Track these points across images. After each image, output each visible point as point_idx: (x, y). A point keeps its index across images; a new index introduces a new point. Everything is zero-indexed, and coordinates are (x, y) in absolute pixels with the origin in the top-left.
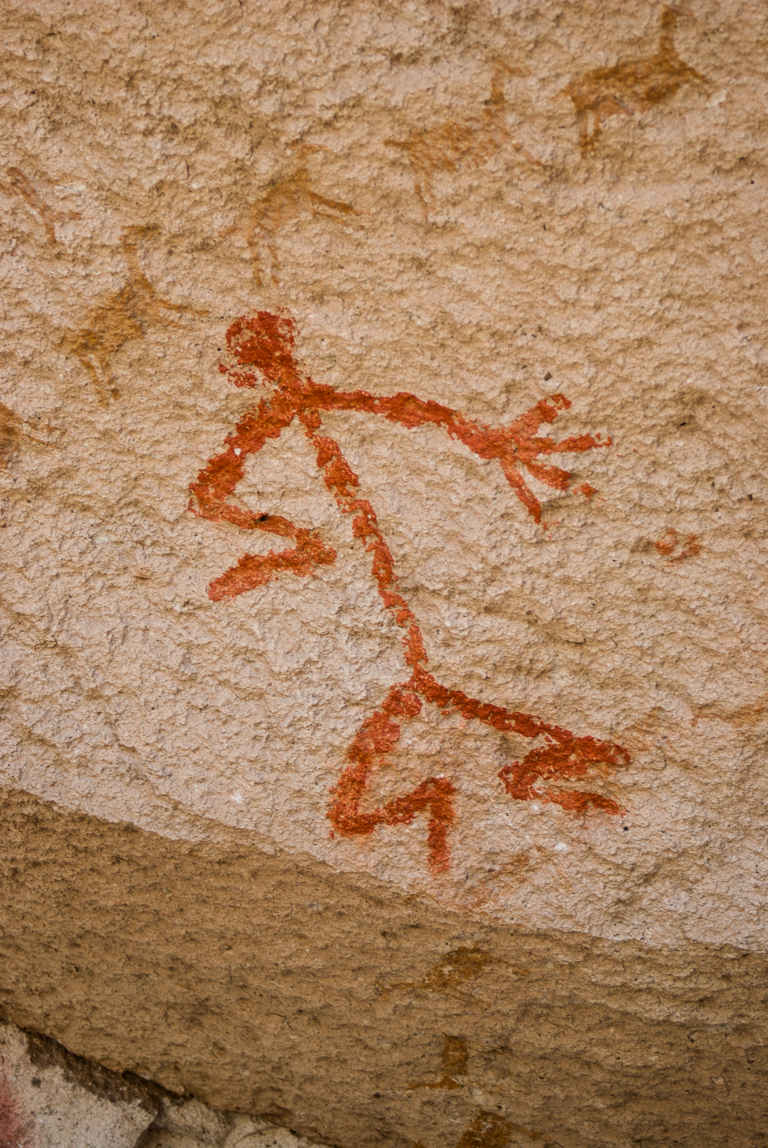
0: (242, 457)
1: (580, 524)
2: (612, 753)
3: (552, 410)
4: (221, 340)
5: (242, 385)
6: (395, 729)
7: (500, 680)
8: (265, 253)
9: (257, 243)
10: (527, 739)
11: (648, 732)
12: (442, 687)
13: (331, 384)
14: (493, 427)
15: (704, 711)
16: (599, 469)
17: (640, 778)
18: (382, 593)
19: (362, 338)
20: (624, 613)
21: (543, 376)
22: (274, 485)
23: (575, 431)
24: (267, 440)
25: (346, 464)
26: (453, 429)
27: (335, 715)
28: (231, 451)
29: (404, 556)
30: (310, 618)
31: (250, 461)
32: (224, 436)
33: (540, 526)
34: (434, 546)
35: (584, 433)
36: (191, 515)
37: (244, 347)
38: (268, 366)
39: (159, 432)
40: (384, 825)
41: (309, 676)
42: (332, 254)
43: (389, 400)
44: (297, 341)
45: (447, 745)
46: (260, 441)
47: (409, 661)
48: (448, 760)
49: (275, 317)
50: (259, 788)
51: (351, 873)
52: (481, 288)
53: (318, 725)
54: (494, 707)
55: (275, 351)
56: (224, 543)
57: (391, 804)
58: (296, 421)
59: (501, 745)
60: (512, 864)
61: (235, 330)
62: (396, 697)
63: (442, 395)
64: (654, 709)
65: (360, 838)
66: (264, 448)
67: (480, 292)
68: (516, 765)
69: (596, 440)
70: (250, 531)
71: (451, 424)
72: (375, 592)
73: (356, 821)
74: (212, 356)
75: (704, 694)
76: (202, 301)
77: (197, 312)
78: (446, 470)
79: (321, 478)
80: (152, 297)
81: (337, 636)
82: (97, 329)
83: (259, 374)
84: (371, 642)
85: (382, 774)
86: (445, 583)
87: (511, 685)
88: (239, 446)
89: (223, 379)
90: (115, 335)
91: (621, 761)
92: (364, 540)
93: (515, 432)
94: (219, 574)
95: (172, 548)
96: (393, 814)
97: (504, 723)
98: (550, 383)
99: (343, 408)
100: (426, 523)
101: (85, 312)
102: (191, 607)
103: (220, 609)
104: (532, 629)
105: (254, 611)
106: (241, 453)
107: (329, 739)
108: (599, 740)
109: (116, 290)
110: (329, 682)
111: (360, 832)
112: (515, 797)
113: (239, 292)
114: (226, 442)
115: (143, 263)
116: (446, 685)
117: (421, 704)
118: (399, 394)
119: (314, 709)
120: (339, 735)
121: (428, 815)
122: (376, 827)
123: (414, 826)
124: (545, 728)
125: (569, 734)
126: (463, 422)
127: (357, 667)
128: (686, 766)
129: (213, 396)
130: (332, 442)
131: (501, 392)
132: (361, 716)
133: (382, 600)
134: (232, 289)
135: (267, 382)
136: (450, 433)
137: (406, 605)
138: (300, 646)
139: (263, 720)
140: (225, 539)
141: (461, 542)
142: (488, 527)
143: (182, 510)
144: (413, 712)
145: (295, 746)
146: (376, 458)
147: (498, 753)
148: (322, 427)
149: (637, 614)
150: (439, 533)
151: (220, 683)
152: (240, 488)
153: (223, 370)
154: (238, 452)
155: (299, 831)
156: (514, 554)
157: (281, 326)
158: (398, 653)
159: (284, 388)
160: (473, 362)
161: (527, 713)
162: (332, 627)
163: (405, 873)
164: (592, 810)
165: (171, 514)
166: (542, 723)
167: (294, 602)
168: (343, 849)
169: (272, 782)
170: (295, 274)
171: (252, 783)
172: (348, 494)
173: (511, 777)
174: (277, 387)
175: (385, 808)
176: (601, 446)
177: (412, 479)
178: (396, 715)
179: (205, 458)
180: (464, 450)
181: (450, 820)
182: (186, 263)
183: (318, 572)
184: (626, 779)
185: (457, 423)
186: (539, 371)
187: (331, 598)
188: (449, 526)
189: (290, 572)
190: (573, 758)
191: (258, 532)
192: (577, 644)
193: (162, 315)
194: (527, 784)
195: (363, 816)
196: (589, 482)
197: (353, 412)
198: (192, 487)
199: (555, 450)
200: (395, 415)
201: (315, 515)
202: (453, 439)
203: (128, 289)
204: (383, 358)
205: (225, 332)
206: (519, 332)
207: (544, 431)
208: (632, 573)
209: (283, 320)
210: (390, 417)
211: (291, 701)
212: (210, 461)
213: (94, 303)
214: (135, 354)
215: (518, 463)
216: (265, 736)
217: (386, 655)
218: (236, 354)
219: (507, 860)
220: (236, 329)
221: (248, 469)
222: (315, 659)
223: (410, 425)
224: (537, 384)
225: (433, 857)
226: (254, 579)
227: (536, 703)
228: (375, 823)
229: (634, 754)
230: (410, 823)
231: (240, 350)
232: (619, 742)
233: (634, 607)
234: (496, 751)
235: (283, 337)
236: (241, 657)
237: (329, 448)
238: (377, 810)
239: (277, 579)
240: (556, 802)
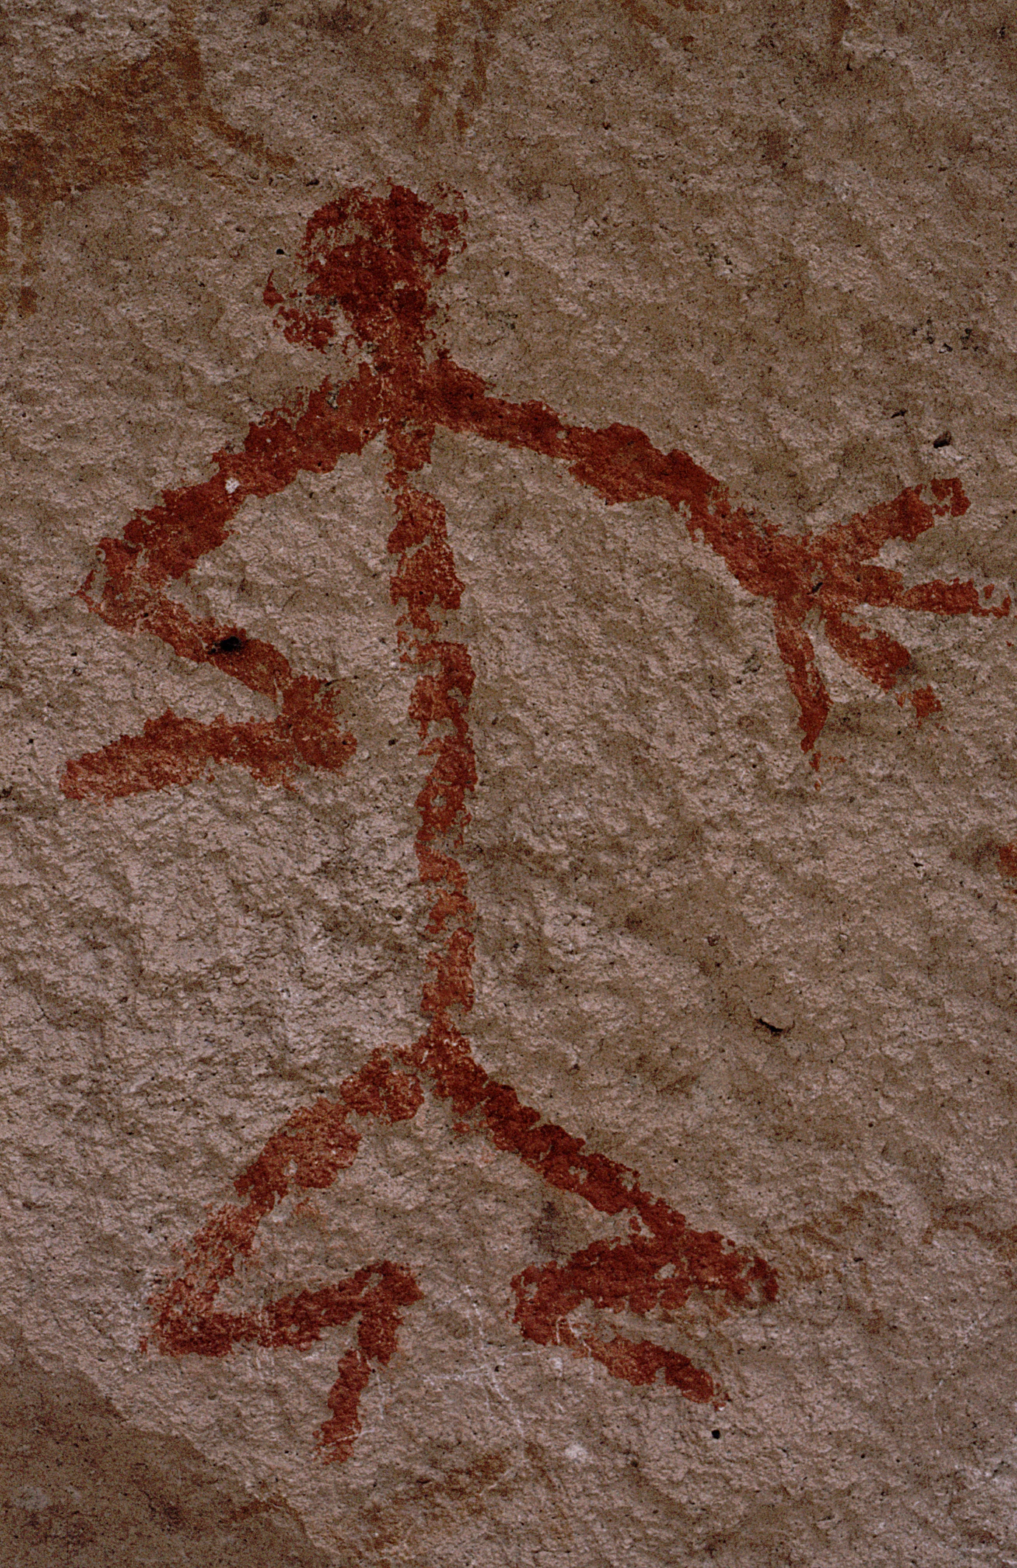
0: (237, 498)
1: (881, 773)
2: (743, 1274)
3: (925, 511)
4: (295, 232)
5: (298, 339)
6: (350, 1143)
7: (600, 1079)
8: (462, 58)
9: (455, 29)
10: (598, 1216)
11: (828, 1242)
12: (479, 1070)
13: (484, 375)
14: (785, 532)
15: (954, 1217)
16: (967, 662)
17: (781, 1336)
18: (421, 849)
19: (591, 284)
20: (889, 984)
21: (935, 437)
22: (283, 574)
23: (949, 572)
24: (301, 474)
25: (449, 558)
26: (699, 519)
27: (239, 1089)
28: (220, 479)
29: (502, 773)
30: (255, 873)
31: (249, 512)
32: (215, 445)
33: (807, 759)
34: (576, 761)
35: (964, 579)
36: (80, 606)
37: (334, 258)
38: (370, 309)
39: (81, 411)
40: (253, 1345)
41: (213, 996)
42: (602, 89)
43: (591, 436)
44: (453, 265)
45: (439, 1198)
46: (282, 475)
47: (428, 1006)
48: (429, 1231)
49: (423, 205)
50: (27, 1217)
51: (152, 1435)
52: (886, 219)
53: (196, 1103)
54: (564, 1134)
55: (396, 278)
56: (127, 682)
57: (284, 1302)
58: (378, 444)
59: (541, 1220)
60: (469, 1473)
61: (331, 216)
62: (375, 1074)
63: (703, 445)
64: (862, 1195)
65: (195, 1363)
66: (287, 492)
67: (879, 227)
68: (550, 1270)
69: (981, 601)
70: (193, 664)
71: (698, 512)
72: (408, 847)
73: (201, 1325)
74: (262, 262)
75: (970, 1181)
76: (290, 134)
77: (270, 158)
78: (659, 606)
79: (384, 577)
80: (191, 98)
81: (298, 923)
82: (49, 140)
83: (342, 325)
84: (362, 950)
85: (290, 1233)
86: (571, 844)
87: (614, 1093)
88: (239, 476)
89: (267, 317)
90: (83, 163)
91: (755, 1295)
92: (424, 727)
93: (828, 547)
94: (93, 744)
95: (14, 673)
96: (281, 1325)
97: (566, 1173)
98: (946, 451)
99: (488, 435)
100: (577, 710)
101: (39, 96)
102: (13, 804)
103: (72, 820)
104: (703, 981)
105: (141, 837)
106: (237, 490)
107: (212, 1136)
108: (731, 1243)
109: (128, 57)
110: (248, 1018)
111: (202, 1352)
112: (527, 1334)
113: (373, 133)
114: (216, 458)
115: (204, 17)
116: (489, 1068)
117: (422, 1100)
118: (614, 427)
119: (201, 1068)
120: (235, 1134)
121: (349, 1341)
122: (236, 1346)
123: (312, 1358)
124: (639, 1201)
125: (678, 1219)
126: (723, 512)
127: (317, 995)
128: (876, 1326)
129: (228, 353)
130: (436, 505)
131: (833, 459)
132: (290, 1103)
133: (415, 863)
134: (361, 125)
135: (352, 343)
136: (691, 528)
137: (463, 884)
138: (214, 929)
139: (85, 1072)
140: (131, 675)
141: (636, 761)
142: (705, 738)
143: (67, 591)
144: (399, 1110)
145: (134, 1142)
146: (513, 555)
147: (528, 1236)
148: (427, 469)
149: (910, 992)
150: (594, 736)
151: (18, 979)
152: (204, 567)
153: (271, 298)
154: (232, 485)
155: (79, 1326)
156: (735, 806)
157: (429, 227)
158: (407, 985)
159: (383, 367)
160: (798, 383)
161: (619, 1160)
162: (295, 902)
163: (260, 1455)
164: (661, 1389)
165: (41, 594)
166: (636, 1188)
167: (232, 835)
168: (153, 1380)
169: (61, 1208)
170: (506, 116)
171: (18, 1202)
172: (429, 626)
173: (533, 1289)
174: (369, 359)
175: (268, 1309)
176: (985, 613)
177: (575, 614)
178: (362, 1113)
179: (159, 485)
180: (715, 566)
181: (383, 1358)
182: (288, 46)
183: (300, 784)
184: (751, 1334)
185: (711, 510)
186: (929, 427)
187: (312, 841)
188: (623, 724)
189: (243, 770)
190: (666, 1272)
191: (209, 671)
192: (772, 1029)
193: (196, 141)
194: (559, 1311)
195: (220, 1318)
196: (934, 686)
197: (503, 448)
198: (105, 544)
199: (899, 602)
200: (589, 469)
201: (348, 650)
202: (694, 539)
203: (152, 64)
204: (615, 341)
205: (309, 214)
206: (921, 333)
207: (890, 556)
208: (938, 899)
209: (439, 215)
210: (579, 472)
211: (159, 1041)
212: (167, 495)
213: (66, 79)
214: (104, 221)
215: (813, 614)
216: (77, 1107)
217: (380, 985)
218: (312, 268)
219: (462, 1463)
220: (333, 214)
221: (239, 529)
222: (238, 962)
223: (614, 495)
224: (914, 453)
225: (326, 1431)
226: (167, 768)
227: (645, 1142)
228: (237, 1338)
229: (786, 1282)
230: (306, 1351)
231: (323, 262)
232: (765, 1254)
233: (911, 976)
234: (525, 1231)
235: (425, 251)
236: (80, 931)
237: (425, 516)
238: (253, 1309)
239: (211, 780)
240: (598, 1358)
